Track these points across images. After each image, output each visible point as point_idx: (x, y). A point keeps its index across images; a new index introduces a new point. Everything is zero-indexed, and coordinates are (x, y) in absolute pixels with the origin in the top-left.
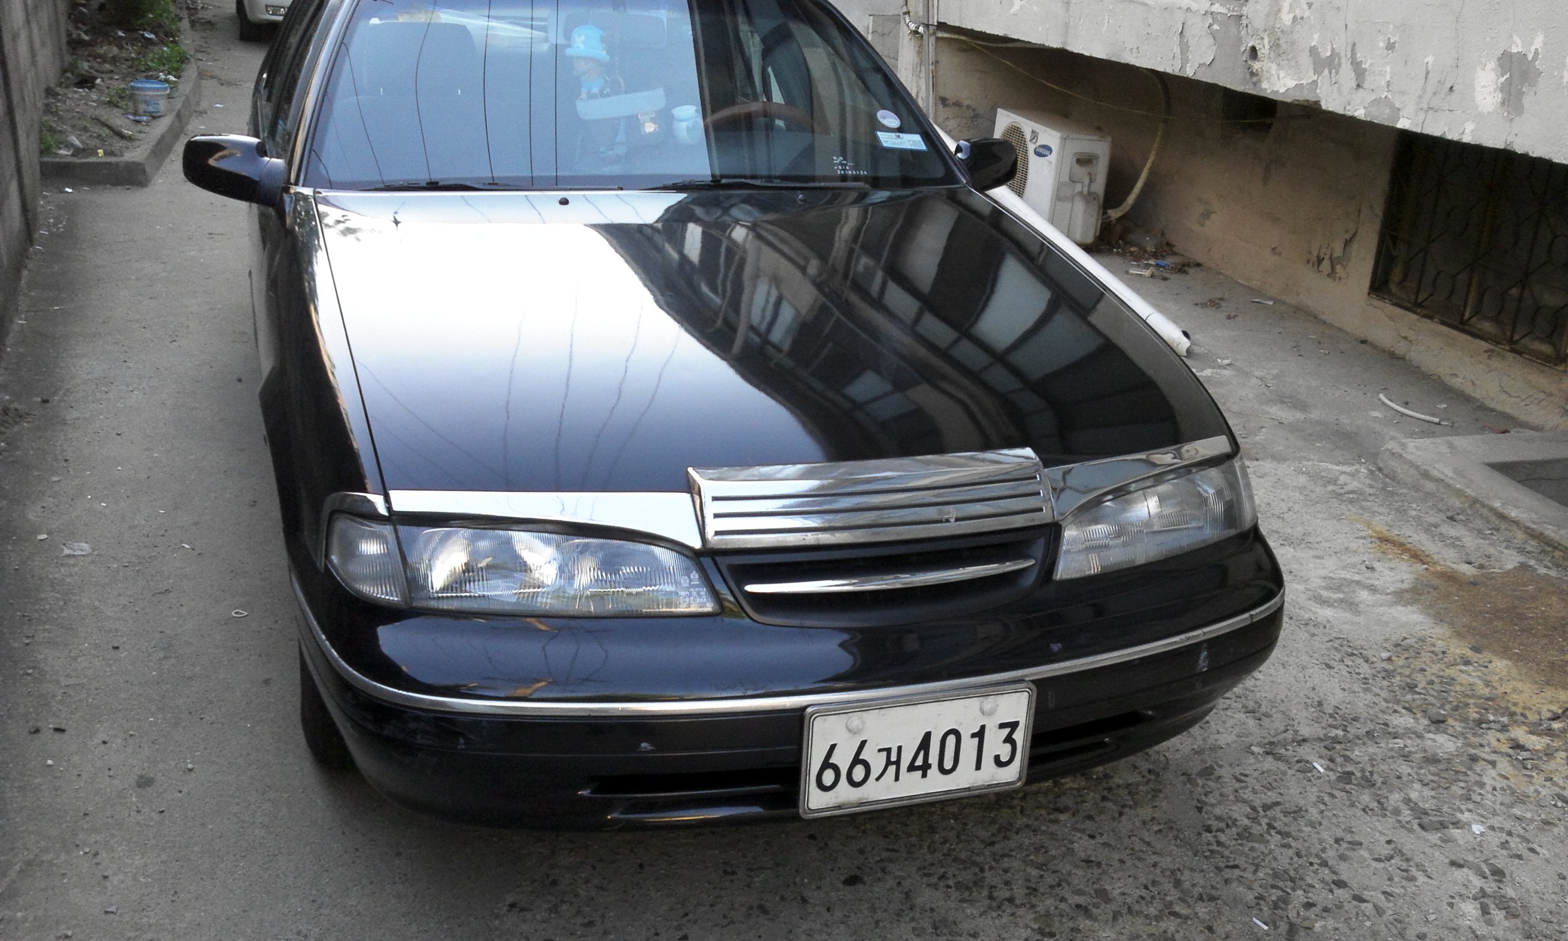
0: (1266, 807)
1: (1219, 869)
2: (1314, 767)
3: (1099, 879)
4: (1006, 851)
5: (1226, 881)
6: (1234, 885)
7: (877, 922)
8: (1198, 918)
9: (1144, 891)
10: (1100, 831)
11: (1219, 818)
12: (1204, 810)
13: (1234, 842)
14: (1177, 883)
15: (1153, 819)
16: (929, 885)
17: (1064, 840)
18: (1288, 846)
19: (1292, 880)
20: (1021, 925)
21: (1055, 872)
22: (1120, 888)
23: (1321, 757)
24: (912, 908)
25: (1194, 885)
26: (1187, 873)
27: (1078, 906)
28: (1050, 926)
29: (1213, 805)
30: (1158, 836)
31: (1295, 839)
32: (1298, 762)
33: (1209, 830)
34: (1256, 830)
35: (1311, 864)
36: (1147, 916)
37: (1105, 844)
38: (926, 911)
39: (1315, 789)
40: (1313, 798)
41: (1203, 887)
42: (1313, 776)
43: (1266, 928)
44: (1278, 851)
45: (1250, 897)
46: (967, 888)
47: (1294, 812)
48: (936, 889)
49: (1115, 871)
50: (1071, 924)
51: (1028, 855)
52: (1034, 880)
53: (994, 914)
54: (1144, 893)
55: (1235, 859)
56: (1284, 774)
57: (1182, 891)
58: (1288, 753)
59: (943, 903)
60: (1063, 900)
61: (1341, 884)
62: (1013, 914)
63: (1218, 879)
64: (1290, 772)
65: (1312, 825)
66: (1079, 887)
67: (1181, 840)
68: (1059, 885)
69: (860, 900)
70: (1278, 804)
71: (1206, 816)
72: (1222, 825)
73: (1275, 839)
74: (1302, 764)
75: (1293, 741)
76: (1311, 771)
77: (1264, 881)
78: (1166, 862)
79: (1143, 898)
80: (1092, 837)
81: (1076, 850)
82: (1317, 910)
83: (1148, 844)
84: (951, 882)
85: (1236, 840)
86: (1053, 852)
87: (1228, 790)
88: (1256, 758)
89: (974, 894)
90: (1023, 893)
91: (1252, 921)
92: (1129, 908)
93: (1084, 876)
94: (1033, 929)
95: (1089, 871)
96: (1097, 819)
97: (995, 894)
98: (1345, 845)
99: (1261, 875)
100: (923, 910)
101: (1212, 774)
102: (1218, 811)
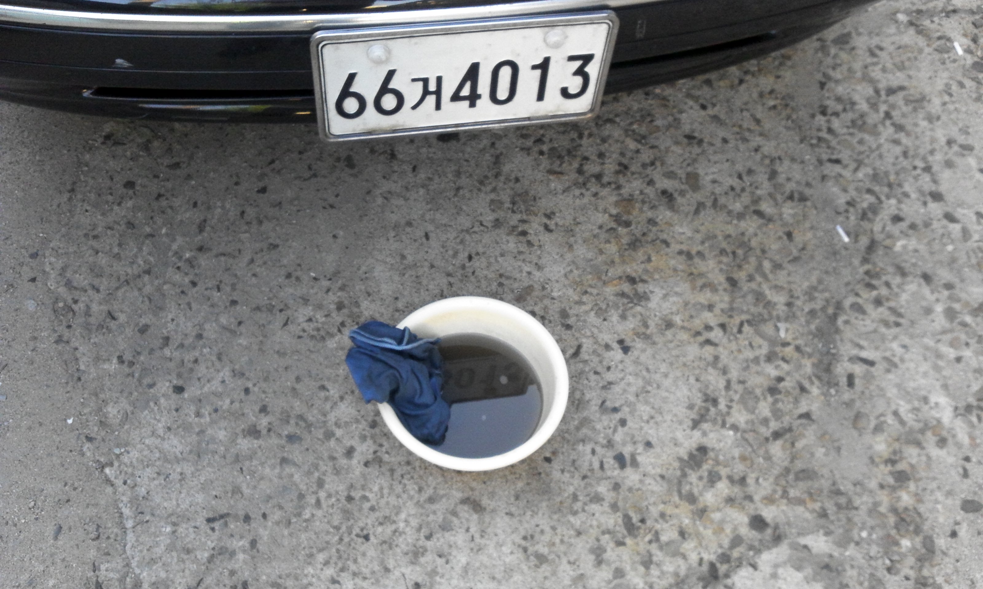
0: (891, 91)
1: (820, 162)
2: (954, 48)
3: (695, 161)
4: (611, 116)
5: (824, 178)
6: (830, 184)
7: (458, 189)
8: (781, 219)
9: (738, 180)
10: (714, 100)
11: (839, 99)
12: (827, 87)
13: (845, 130)
14: (773, 175)
15: (772, 92)
16: (522, 149)
17: (674, 107)
18: (896, 142)
19: (890, 185)
20: (600, 209)
21: (653, 147)
22: (713, 173)
23: (965, 35)
24: (497, 176)
25: (789, 179)
26: (787, 163)
27: (664, 192)
28: (629, 213)
29: (837, 82)
30: (772, 113)
31: (908, 134)
32: (939, 38)
33: (824, 113)
34: (873, 118)
35: (915, 168)
36: (730, 212)
37: (715, 118)
38: (510, 180)
39: (945, 75)
40: (940, 84)
41: (798, 183)
42: (949, 58)
43: (846, 239)
44: (886, 146)
45: (842, 200)
46: (560, 157)
47: (917, 101)
48: (528, 154)
49: (715, 152)
50: (650, 214)
51: (631, 124)
52: (629, 154)
53: (577, 192)
54: (735, 182)
55: (840, 152)
56: (921, 51)
57: (775, 186)
58: (932, 26)
59: (529, 172)
60: (651, 183)
61: (937, 197)
62: (595, 195)
63: (816, 174)
64: (927, 50)
65: (930, 119)
66: (672, 169)
67: (793, 121)
68: (652, 164)
69: (449, 160)
70: (902, 88)
71: (827, 95)
72: (839, 108)
73: (888, 131)
74: (942, 42)
75: (942, 12)
76: (948, 52)
77: (861, 184)
78: (769, 148)
79: (732, 189)
80: (704, 107)
81: (683, 121)
82: (903, 225)
83: (758, 122)
84: (545, 148)
85: (848, 127)
86: (659, 122)
87: (857, 66)
88: (898, 28)
89: (564, 165)
90: (613, 170)
91: (834, 229)
92: (716, 200)
93: (681, 155)
94: (611, 215)
95: (688, 149)
96: (715, 84)
97: (586, 168)
98: (956, 148)
99: (860, 175)
100: (508, 179)
101: (847, 43)
102: (840, 90)
